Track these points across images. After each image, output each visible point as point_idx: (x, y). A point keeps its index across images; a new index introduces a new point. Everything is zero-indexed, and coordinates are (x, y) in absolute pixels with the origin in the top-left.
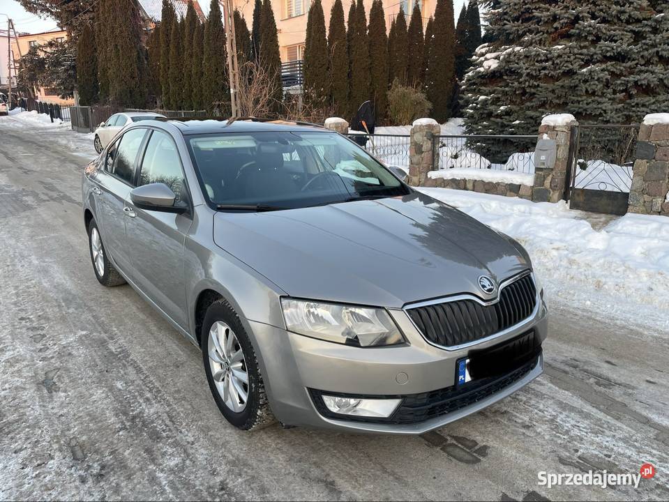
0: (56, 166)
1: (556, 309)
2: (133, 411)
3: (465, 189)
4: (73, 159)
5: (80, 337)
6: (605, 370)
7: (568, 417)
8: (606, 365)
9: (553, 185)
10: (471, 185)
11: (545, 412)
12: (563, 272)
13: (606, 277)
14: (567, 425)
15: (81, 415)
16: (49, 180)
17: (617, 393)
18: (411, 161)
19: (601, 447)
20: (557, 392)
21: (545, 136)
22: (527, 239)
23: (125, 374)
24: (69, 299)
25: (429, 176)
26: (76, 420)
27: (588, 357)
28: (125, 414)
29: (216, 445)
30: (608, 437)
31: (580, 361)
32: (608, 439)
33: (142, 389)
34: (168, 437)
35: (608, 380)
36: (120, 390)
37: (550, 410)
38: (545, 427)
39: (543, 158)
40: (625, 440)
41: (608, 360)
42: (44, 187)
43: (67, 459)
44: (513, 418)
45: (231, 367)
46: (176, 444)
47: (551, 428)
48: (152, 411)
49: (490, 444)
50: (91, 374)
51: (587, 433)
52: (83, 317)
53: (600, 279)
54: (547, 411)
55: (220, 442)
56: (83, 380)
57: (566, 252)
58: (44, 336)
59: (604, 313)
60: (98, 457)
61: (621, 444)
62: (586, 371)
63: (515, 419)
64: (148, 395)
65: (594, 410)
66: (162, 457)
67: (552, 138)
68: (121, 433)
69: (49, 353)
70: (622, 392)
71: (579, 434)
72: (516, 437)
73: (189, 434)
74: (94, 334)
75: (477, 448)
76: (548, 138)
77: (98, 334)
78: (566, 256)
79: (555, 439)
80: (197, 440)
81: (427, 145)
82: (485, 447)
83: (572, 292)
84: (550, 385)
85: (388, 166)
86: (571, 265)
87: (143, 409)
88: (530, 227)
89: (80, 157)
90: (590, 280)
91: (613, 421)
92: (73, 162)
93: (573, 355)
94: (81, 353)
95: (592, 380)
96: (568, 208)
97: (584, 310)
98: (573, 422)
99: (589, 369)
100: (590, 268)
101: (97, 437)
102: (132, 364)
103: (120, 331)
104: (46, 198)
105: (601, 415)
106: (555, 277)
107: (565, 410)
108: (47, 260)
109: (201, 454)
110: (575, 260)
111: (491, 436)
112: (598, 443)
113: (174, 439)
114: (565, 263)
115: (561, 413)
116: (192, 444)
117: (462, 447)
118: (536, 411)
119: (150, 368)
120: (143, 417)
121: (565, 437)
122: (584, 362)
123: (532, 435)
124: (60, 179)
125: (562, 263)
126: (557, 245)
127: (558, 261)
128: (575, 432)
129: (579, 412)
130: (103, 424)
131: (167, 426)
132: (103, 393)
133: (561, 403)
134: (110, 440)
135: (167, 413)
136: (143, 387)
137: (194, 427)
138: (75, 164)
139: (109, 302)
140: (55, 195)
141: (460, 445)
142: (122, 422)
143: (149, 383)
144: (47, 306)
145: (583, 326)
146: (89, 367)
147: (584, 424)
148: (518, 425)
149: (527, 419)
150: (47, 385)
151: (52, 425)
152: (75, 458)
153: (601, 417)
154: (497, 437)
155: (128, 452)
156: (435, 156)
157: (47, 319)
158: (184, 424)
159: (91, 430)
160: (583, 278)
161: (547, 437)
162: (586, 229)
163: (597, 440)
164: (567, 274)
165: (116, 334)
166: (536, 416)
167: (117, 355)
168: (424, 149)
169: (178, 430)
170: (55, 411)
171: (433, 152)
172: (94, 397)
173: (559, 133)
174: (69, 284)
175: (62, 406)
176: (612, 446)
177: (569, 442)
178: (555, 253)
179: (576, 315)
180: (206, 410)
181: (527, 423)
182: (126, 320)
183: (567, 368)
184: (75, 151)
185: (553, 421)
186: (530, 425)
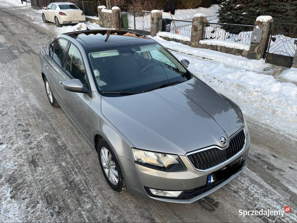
0: (26, 31)
1: (253, 124)
2: (70, 178)
3: (217, 50)
4: (34, 26)
5: (45, 136)
6: (272, 161)
7: (253, 187)
8: (273, 158)
9: (258, 51)
10: (220, 48)
11: (244, 185)
12: (258, 103)
13: (278, 107)
14: (253, 191)
15: (49, 180)
16: (23, 40)
17: (275, 174)
18: (192, 35)
19: (266, 204)
20: (250, 173)
21: (257, 27)
22: (244, 85)
23: (66, 158)
24: (39, 114)
25: (200, 43)
26: (47, 183)
27: (265, 153)
28: (67, 180)
29: (105, 198)
30: (270, 198)
31: (261, 155)
32: (269, 200)
33: (73, 167)
34: (86, 193)
35: (273, 166)
36: (64, 167)
37: (246, 183)
38: (243, 192)
39: (255, 38)
40: (277, 200)
41: (274, 154)
42: (22, 44)
43: (45, 203)
44: (230, 187)
45: (111, 167)
46: (89, 197)
47: (246, 193)
48: (78, 179)
49: (220, 201)
50: (51, 157)
51: (261, 196)
52: (46, 125)
53: (275, 109)
54: (245, 184)
55: (107, 197)
56: (48, 161)
57: (261, 94)
58: (29, 135)
59: (275, 127)
60: (57, 203)
61: (275, 202)
62: (263, 161)
63: (231, 188)
64: (76, 170)
65: (265, 183)
66: (84, 204)
67: (260, 28)
68: (66, 190)
69: (32, 145)
70: (278, 174)
71: (257, 197)
72: (231, 198)
73: (94, 192)
74: (51, 135)
75: (214, 203)
76: (259, 28)
77: (53, 135)
78: (261, 96)
79: (247, 199)
80: (97, 195)
81: (200, 27)
82: (217, 203)
83: (261, 115)
84: (247, 169)
85: (180, 60)
86: (263, 100)
87: (74, 178)
88: (245, 79)
89: (37, 25)
90: (270, 109)
91: (273, 190)
92: (33, 28)
93: (258, 152)
94: (46, 145)
95: (266, 166)
96: (264, 62)
97: (266, 125)
98: (256, 190)
99: (265, 160)
100: (271, 103)
101: (56, 192)
102: (68, 152)
103: (62, 134)
104: (23, 51)
105: (267, 186)
106: (254, 105)
107: (252, 184)
108: (27, 90)
109: (99, 202)
110: (264, 98)
111: (220, 197)
112: (265, 202)
113: (88, 194)
114: (260, 99)
115: (251, 185)
116: (95, 197)
117: (208, 202)
118: (240, 184)
119: (76, 155)
120: (75, 182)
121: (252, 198)
122: (263, 156)
123: (238, 197)
124: (28, 39)
125: (258, 99)
126: (257, 89)
127: (257, 98)
128: (256, 196)
129: (259, 184)
130: (58, 185)
131: (85, 187)
132: (57, 168)
133: (251, 179)
134: (62, 194)
135: (84, 180)
136: (74, 166)
137: (96, 188)
138: (34, 29)
139: (56, 116)
140: (27, 49)
141: (207, 201)
142: (66, 184)
143: (76, 163)
144: (29, 118)
145: (264, 135)
146: (50, 154)
147: (260, 191)
148: (232, 191)
149: (236, 188)
150: (33, 163)
151: (37, 186)
152: (48, 203)
153: (268, 188)
154: (223, 197)
155: (69, 201)
156: (203, 32)
157: (30, 126)
158: (92, 186)
159: (54, 189)
160: (267, 107)
161: (244, 198)
162: (271, 81)
163: (265, 200)
164: (260, 105)
165: (60, 135)
166: (240, 186)
167: (62, 147)
168: (198, 29)
169: (89, 189)
170: (38, 177)
171: (203, 31)
172: (54, 170)
173: (264, 26)
174: (38, 105)
175: (40, 175)
176: (271, 204)
177: (253, 201)
178: (255, 94)
179: (262, 128)
180: (101, 179)
181: (236, 190)
182: (64, 127)
183: (256, 160)
184: (34, 21)
185: (247, 189)
186: (237, 191)
